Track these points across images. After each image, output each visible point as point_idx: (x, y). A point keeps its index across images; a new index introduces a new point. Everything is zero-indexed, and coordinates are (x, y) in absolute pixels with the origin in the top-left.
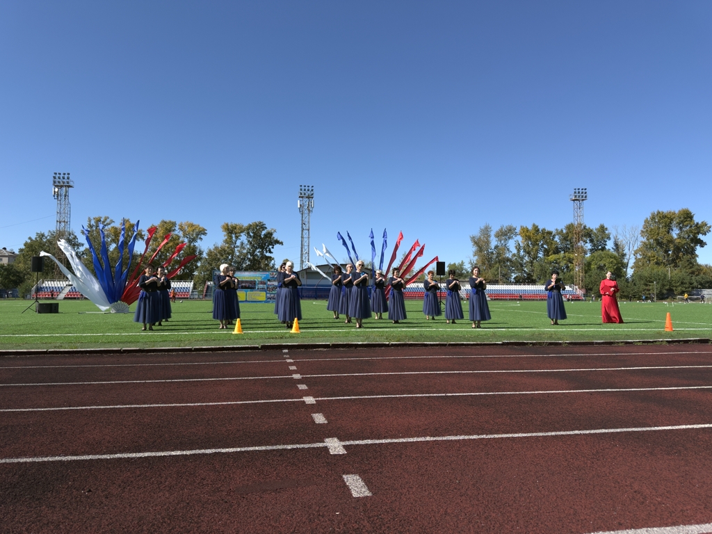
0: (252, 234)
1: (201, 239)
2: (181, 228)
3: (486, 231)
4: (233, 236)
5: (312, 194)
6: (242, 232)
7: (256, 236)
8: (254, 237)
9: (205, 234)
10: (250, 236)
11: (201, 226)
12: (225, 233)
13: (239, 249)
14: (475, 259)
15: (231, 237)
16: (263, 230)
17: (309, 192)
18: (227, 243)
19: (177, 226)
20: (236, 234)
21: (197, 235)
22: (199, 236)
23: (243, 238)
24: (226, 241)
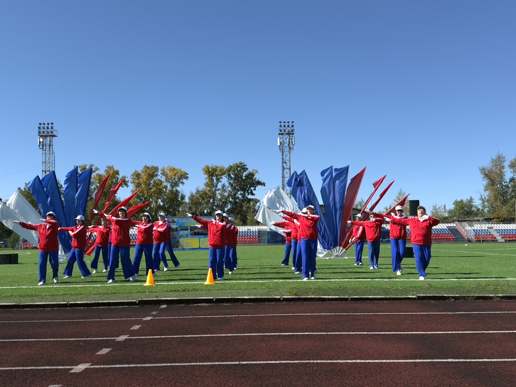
0: (233, 176)
1: (183, 183)
2: (164, 174)
3: (499, 161)
4: (214, 178)
5: (293, 131)
6: (223, 174)
7: (238, 178)
8: (235, 179)
9: (186, 178)
10: (231, 178)
11: (182, 170)
12: (206, 176)
13: (219, 192)
14: (486, 194)
15: (212, 180)
16: (245, 171)
17: (289, 128)
18: (208, 186)
19: (159, 171)
20: (217, 176)
21: (179, 179)
22: (181, 180)
23: (224, 180)
24: (207, 185)
